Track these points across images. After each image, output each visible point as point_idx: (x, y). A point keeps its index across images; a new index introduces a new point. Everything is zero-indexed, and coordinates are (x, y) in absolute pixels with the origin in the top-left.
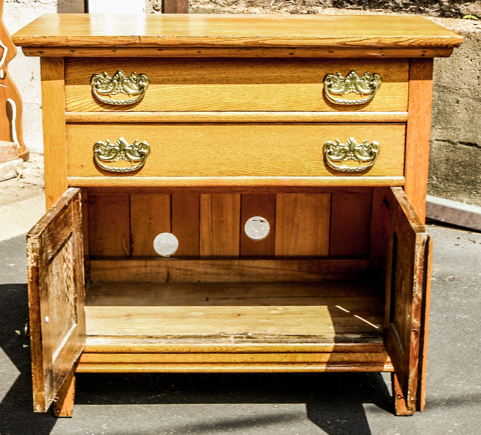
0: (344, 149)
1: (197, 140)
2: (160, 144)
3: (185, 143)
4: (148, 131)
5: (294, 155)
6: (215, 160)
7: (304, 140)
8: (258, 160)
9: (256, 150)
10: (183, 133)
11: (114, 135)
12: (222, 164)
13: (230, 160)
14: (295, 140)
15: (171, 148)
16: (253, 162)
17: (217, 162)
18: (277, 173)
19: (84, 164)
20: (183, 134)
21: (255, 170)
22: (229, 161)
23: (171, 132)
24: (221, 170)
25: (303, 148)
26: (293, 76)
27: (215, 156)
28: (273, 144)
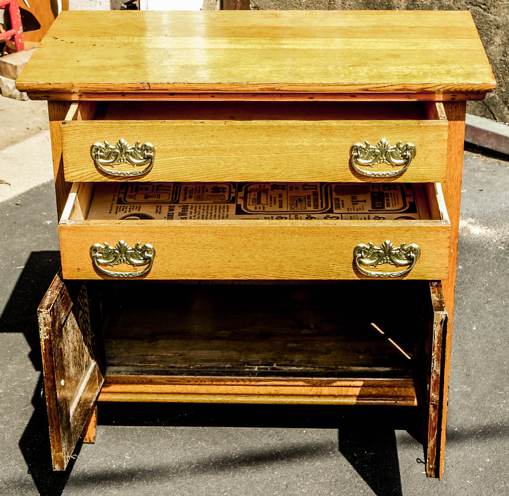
0: (378, 252)
1: (208, 243)
2: (166, 248)
3: (195, 246)
4: (152, 234)
5: (321, 258)
6: (229, 263)
7: (331, 243)
8: (279, 264)
9: (277, 253)
10: (191, 235)
11: (112, 238)
12: (237, 268)
13: (247, 264)
14: (321, 242)
15: (179, 252)
16: (274, 265)
17: (232, 266)
18: (301, 277)
19: (80, 268)
20: (192, 237)
21: (275, 273)
22: (245, 264)
23: (178, 235)
24: (237, 273)
25: (331, 252)
26: (316, 146)
27: (230, 259)
28: (296, 247)
